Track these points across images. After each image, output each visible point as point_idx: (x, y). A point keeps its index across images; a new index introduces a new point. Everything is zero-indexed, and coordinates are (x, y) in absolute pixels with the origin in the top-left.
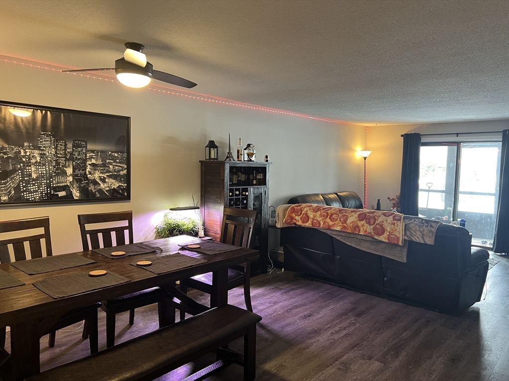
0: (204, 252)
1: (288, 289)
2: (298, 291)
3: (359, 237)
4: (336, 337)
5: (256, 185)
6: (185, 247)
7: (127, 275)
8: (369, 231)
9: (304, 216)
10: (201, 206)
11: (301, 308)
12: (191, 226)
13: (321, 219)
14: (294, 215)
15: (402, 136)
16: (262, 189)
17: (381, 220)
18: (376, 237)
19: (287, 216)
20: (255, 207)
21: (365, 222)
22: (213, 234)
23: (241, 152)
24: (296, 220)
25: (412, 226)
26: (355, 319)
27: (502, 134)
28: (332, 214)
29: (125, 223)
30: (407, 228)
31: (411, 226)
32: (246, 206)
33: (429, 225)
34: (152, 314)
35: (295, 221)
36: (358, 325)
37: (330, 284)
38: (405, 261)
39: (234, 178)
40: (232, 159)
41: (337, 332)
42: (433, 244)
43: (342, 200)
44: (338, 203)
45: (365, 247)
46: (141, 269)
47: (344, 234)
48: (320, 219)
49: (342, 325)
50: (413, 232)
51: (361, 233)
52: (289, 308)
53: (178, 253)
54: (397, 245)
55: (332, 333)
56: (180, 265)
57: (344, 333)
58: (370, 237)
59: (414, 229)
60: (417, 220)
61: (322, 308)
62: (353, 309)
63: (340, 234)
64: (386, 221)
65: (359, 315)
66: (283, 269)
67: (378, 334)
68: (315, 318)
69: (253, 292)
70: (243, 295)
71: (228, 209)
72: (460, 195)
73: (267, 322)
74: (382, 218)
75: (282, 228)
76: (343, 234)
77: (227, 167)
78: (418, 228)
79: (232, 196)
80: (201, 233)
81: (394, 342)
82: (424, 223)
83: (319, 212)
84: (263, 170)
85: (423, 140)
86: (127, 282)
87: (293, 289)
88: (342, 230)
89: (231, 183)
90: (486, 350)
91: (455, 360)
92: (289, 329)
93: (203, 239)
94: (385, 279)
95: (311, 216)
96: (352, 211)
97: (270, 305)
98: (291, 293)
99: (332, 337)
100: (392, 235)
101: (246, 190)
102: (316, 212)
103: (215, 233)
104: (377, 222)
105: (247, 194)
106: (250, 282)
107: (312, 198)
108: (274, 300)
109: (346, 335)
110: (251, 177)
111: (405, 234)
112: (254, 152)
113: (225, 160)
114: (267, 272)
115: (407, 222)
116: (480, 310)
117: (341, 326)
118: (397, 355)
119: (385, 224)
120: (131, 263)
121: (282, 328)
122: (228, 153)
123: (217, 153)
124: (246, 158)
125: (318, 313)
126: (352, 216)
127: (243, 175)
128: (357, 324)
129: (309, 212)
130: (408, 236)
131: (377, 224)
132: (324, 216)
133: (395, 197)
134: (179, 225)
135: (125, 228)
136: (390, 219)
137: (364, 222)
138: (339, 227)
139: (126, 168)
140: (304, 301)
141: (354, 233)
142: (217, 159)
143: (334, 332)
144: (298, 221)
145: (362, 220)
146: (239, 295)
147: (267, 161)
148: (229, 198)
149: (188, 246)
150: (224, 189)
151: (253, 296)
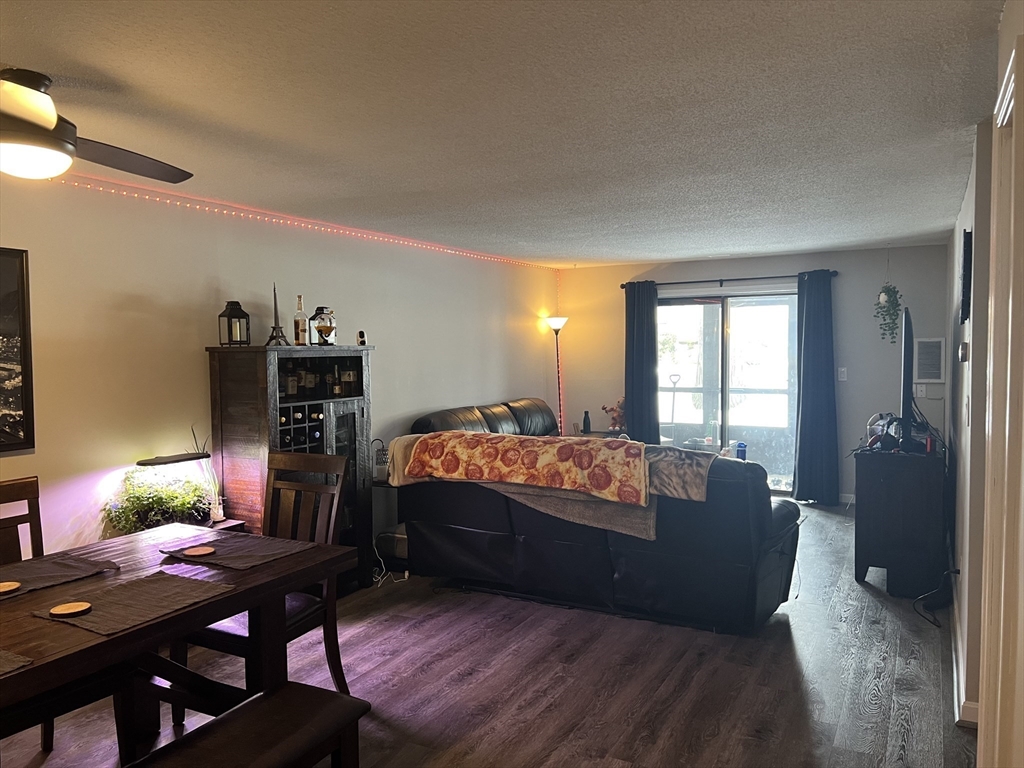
0: (224, 563)
1: (420, 618)
2: (442, 620)
3: (563, 495)
4: (530, 714)
5: (339, 396)
6: (178, 555)
7: (24, 647)
8: (582, 481)
9: (449, 457)
10: (214, 449)
11: (450, 659)
12: (191, 499)
13: (483, 461)
14: (428, 458)
15: (623, 286)
16: (354, 405)
17: (603, 458)
18: (595, 493)
19: (411, 461)
20: (341, 444)
21: (572, 464)
22: (245, 513)
23: (304, 324)
24: (431, 467)
25: (662, 465)
26: (564, 667)
28: (507, 451)
29: (21, 508)
30: (653, 470)
31: (661, 467)
32: (319, 446)
33: (695, 462)
34: (99, 718)
35: (429, 470)
36: (571, 680)
37: (507, 596)
38: (652, 536)
39: (290, 384)
40: (282, 342)
41: (530, 704)
42: (704, 500)
43: (517, 416)
44: (511, 423)
45: (574, 515)
46: (63, 626)
47: (532, 489)
48: (481, 463)
49: (539, 685)
50: (666, 479)
51: (566, 486)
52: (423, 661)
53: (161, 572)
54: (636, 506)
55: (520, 708)
56: (165, 604)
57: (545, 703)
58: (583, 493)
59: (666, 472)
60: (671, 454)
61: (494, 651)
62: (558, 646)
63: (524, 490)
64: (613, 458)
65: (569, 658)
66: (407, 574)
67: (612, 696)
68: (481, 676)
69: (345, 634)
70: (320, 643)
71: (278, 456)
72: (731, 395)
73: (379, 700)
74: (604, 453)
75: (402, 487)
76: (530, 491)
77: (273, 359)
78: (674, 471)
79: (287, 423)
80: (218, 513)
81: (644, 710)
82: (684, 460)
83: (479, 449)
84: (355, 363)
85: (662, 294)
86: (23, 666)
87: (431, 617)
88: (528, 482)
89: (283, 394)
90: (814, 702)
91: (760, 732)
92: (429, 711)
93: (222, 526)
94: (616, 576)
95: (464, 457)
96: (545, 443)
97: (382, 659)
98: (427, 626)
99: (521, 717)
100: (625, 486)
101: (319, 409)
102: (472, 449)
103: (249, 511)
104: (595, 462)
105: (321, 416)
106: (337, 610)
107: (461, 416)
108: (389, 647)
109: (549, 708)
110: (329, 378)
111: (651, 482)
112: (334, 325)
113: (268, 344)
114: (372, 583)
115: (653, 458)
116: (791, 619)
117: (535, 688)
118: (652, 738)
119: (610, 465)
120: (36, 613)
121: (415, 708)
122: (274, 328)
123: (248, 329)
124: (316, 338)
125: (487, 665)
126: (547, 452)
127: (309, 376)
128: (569, 679)
129: (459, 450)
130: (656, 487)
131: (596, 466)
132: (489, 455)
133: (615, 406)
134: (161, 498)
135: (21, 519)
136: (620, 453)
137: (569, 464)
138: (522, 477)
139: (20, 373)
140: (456, 641)
141: (551, 487)
142: (248, 342)
143: (523, 703)
144: (437, 469)
145: (567, 460)
146: (313, 645)
147: (363, 343)
148: (279, 428)
149: (186, 552)
150: (266, 409)
151: (344, 644)
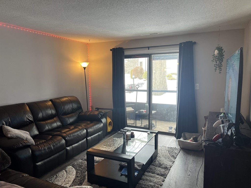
15: (111, 50)
27: (179, 46)
85: (127, 53)
